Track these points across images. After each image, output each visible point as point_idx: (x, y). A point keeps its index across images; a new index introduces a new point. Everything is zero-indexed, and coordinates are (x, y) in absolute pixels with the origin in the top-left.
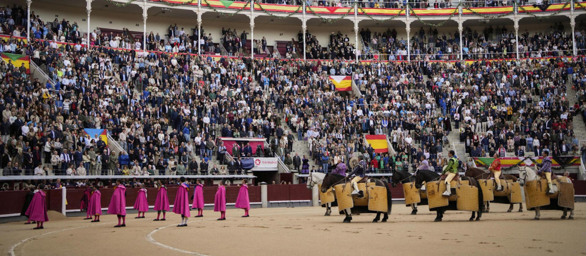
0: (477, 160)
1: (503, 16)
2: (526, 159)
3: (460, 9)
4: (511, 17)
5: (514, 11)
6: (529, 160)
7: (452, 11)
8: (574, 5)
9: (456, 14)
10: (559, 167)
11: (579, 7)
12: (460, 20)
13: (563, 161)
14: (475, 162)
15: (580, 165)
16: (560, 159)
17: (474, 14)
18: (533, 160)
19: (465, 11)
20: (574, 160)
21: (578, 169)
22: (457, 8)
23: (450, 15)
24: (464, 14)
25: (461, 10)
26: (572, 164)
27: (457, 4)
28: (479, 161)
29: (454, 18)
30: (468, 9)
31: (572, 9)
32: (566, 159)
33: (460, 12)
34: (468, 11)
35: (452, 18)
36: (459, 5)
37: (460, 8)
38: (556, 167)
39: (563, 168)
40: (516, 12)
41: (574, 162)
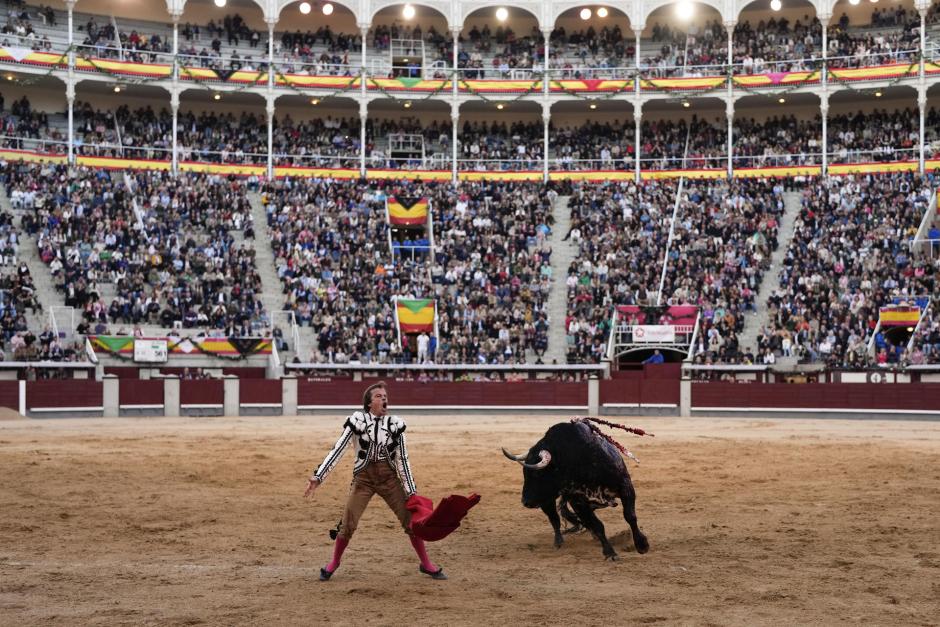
0: (96, 341)
1: (153, 80)
2: (183, 340)
3: (71, 58)
4: (166, 85)
5: (173, 74)
6: (187, 342)
7: (55, 59)
8: (273, 77)
9: (63, 66)
10: (237, 355)
11: (282, 81)
12: (71, 79)
13: (245, 347)
14: (92, 343)
15: (270, 352)
16: (241, 343)
17: (99, 70)
18: (195, 344)
19: (81, 62)
20: (262, 345)
21: (268, 359)
22: (65, 55)
23: (52, 66)
24: (78, 69)
25: (73, 59)
26: (259, 352)
27: (66, 48)
28: (98, 342)
29: (60, 74)
30: (88, 60)
31: (271, 84)
32: (249, 343)
33: (71, 64)
34: (87, 64)
35: (54, 73)
36: (70, 50)
37: (71, 55)
38: (233, 356)
39: (244, 357)
40: (175, 77)
41: (263, 347)
